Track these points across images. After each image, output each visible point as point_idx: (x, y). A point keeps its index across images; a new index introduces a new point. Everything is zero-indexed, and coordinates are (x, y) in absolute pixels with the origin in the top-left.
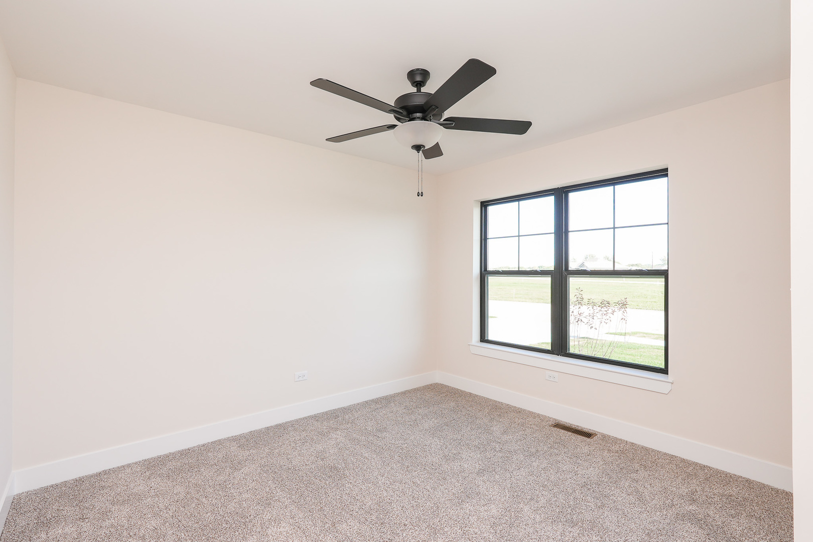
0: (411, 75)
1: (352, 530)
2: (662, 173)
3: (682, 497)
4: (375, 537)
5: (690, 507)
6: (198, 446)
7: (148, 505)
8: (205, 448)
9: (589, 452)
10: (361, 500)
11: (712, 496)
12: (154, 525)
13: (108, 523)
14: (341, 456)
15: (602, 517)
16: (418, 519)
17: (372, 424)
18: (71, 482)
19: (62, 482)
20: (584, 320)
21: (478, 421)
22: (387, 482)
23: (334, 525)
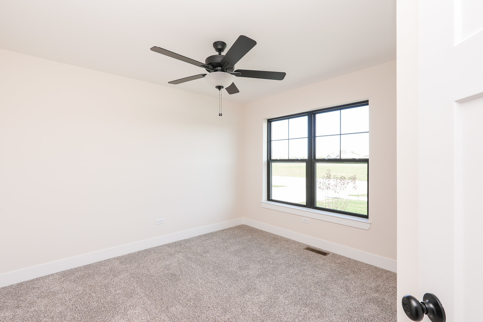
0: (216, 44)
1: (177, 311)
2: (365, 103)
3: (371, 289)
4: (190, 315)
5: (375, 295)
6: (96, 263)
7: (59, 298)
8: (100, 264)
9: (323, 264)
10: (186, 293)
11: (388, 288)
12: (61, 310)
13: (33, 309)
14: (179, 268)
15: (324, 301)
16: (217, 304)
17: (201, 249)
18: (15, 285)
19: (10, 286)
20: (331, 187)
21: (263, 247)
22: (203, 282)
23: (167, 308)
